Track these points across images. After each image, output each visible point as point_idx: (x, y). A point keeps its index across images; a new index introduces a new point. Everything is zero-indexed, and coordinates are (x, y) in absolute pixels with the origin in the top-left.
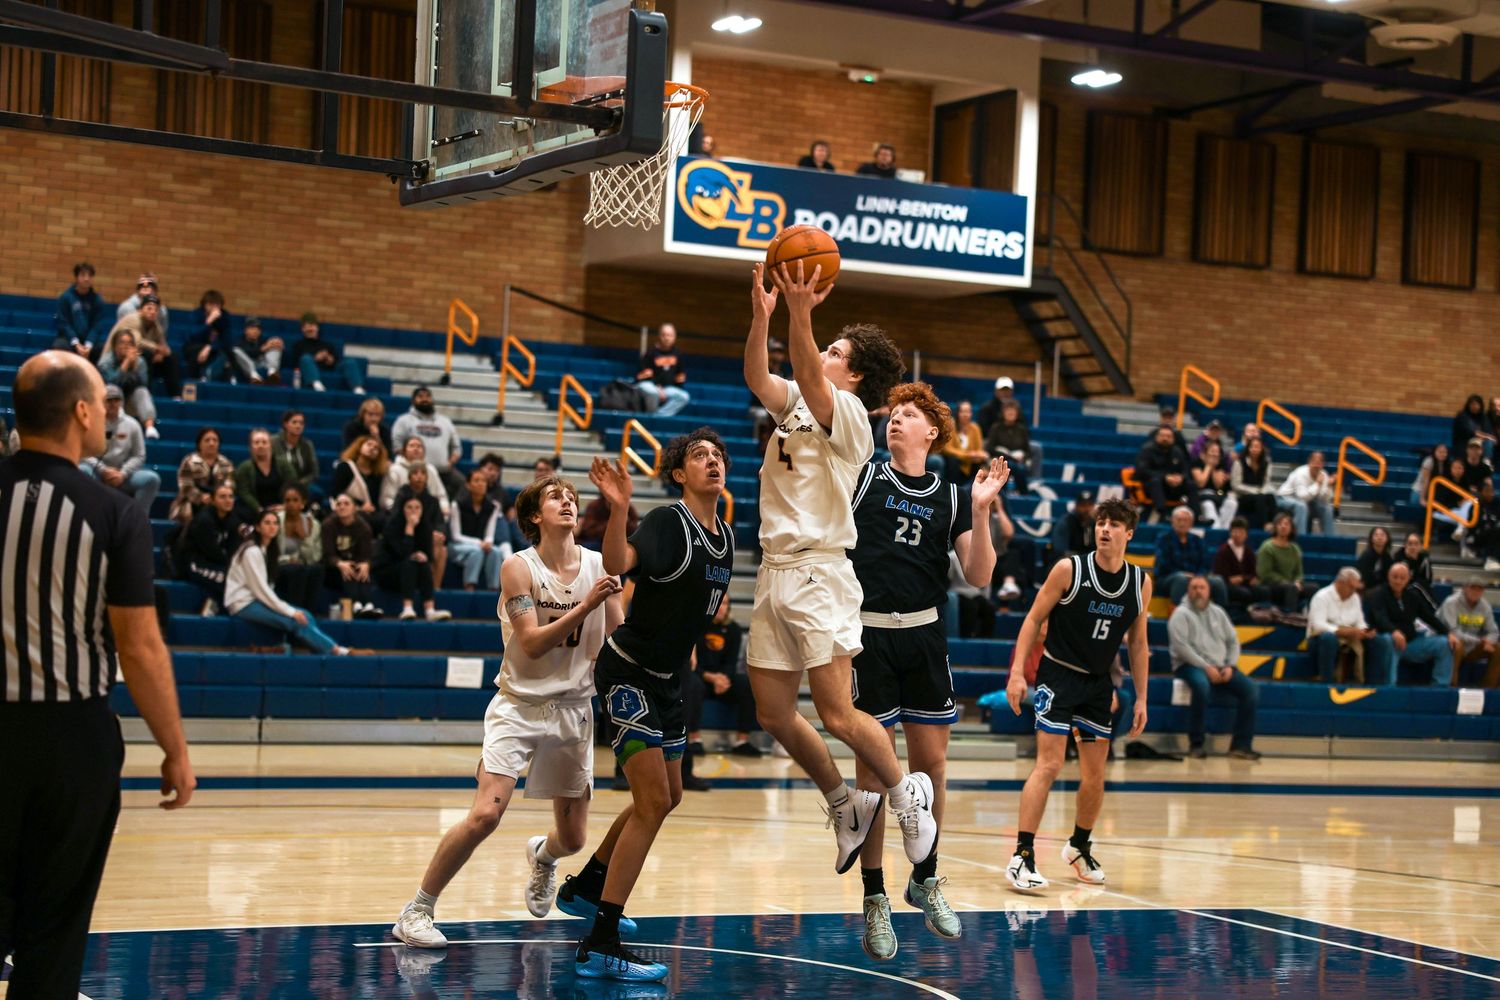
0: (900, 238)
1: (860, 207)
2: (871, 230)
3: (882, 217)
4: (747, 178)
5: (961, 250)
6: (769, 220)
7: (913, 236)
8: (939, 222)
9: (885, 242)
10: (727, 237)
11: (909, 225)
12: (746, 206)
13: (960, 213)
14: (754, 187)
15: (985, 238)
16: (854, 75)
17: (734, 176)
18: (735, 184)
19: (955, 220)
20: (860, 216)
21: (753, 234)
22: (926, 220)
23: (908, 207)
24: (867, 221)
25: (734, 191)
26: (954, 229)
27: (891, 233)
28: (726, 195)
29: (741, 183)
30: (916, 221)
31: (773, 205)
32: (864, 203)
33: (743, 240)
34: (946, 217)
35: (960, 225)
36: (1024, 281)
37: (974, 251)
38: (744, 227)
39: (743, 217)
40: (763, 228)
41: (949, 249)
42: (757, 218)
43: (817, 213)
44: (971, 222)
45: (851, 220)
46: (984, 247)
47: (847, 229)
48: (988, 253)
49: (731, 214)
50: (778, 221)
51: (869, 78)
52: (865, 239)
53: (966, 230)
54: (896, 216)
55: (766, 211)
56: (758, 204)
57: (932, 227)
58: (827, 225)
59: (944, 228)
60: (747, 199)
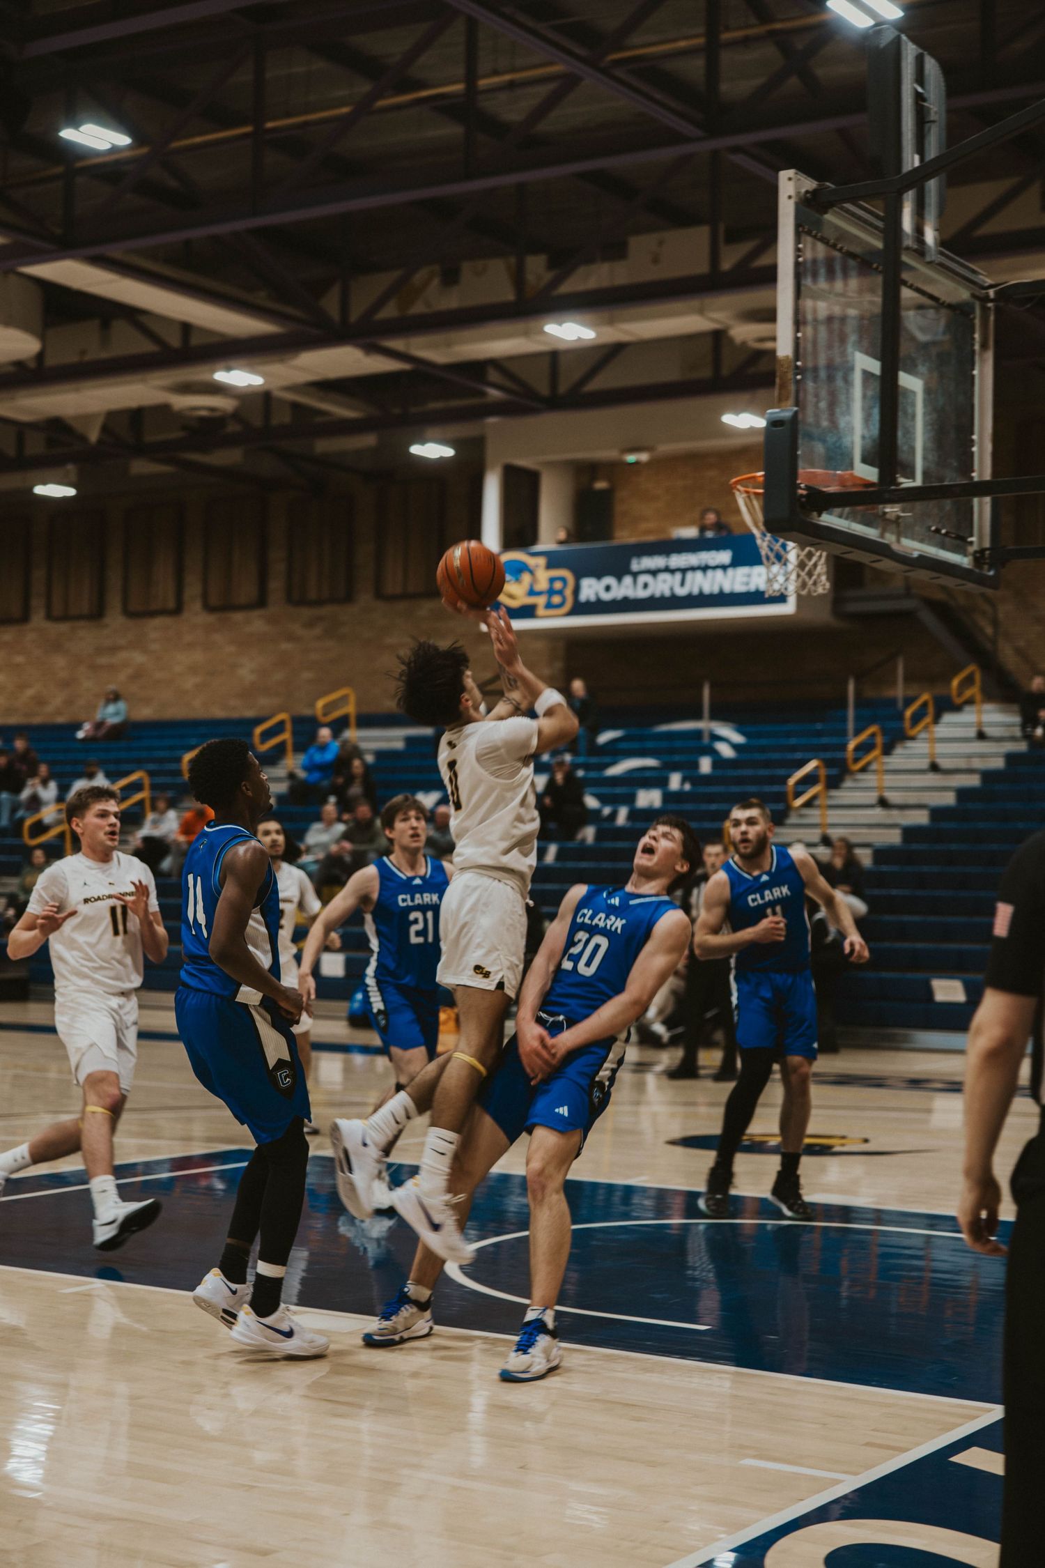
0: (672, 589)
1: (635, 566)
2: (646, 586)
3: (654, 573)
4: (541, 561)
5: (727, 589)
6: (560, 592)
7: (683, 584)
8: (705, 568)
9: (658, 594)
10: (527, 612)
11: (678, 576)
12: (543, 585)
13: (725, 557)
14: (549, 566)
15: (749, 576)
16: (631, 458)
17: (531, 561)
18: (531, 568)
19: (720, 564)
20: (635, 575)
21: (549, 606)
22: (693, 569)
23: (677, 560)
24: (643, 579)
25: (532, 572)
26: (719, 573)
27: (663, 586)
28: (526, 578)
29: (537, 566)
30: (684, 571)
31: (563, 580)
32: (639, 563)
33: (541, 611)
34: (712, 563)
35: (724, 568)
36: (789, 608)
37: (740, 588)
38: (541, 601)
39: (539, 593)
40: (556, 599)
41: (716, 590)
42: (551, 592)
43: (599, 576)
44: (735, 563)
45: (628, 580)
46: (747, 584)
47: (625, 589)
48: (752, 588)
49: (532, 592)
50: (568, 592)
51: (644, 457)
52: (642, 594)
53: (730, 571)
54: (667, 570)
55: (558, 585)
56: (552, 580)
57: (699, 574)
58: (608, 588)
59: (710, 573)
60: (543, 578)
